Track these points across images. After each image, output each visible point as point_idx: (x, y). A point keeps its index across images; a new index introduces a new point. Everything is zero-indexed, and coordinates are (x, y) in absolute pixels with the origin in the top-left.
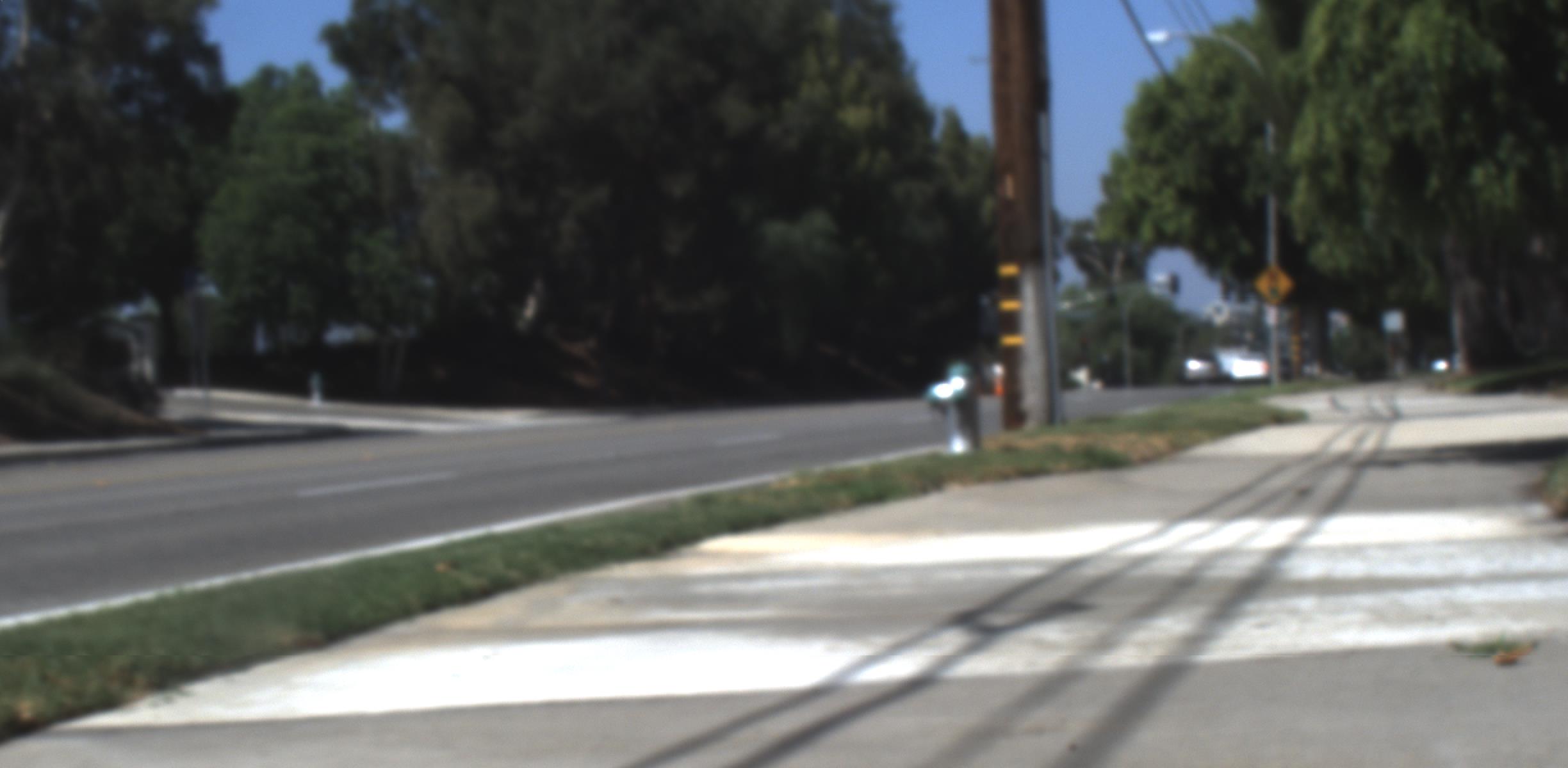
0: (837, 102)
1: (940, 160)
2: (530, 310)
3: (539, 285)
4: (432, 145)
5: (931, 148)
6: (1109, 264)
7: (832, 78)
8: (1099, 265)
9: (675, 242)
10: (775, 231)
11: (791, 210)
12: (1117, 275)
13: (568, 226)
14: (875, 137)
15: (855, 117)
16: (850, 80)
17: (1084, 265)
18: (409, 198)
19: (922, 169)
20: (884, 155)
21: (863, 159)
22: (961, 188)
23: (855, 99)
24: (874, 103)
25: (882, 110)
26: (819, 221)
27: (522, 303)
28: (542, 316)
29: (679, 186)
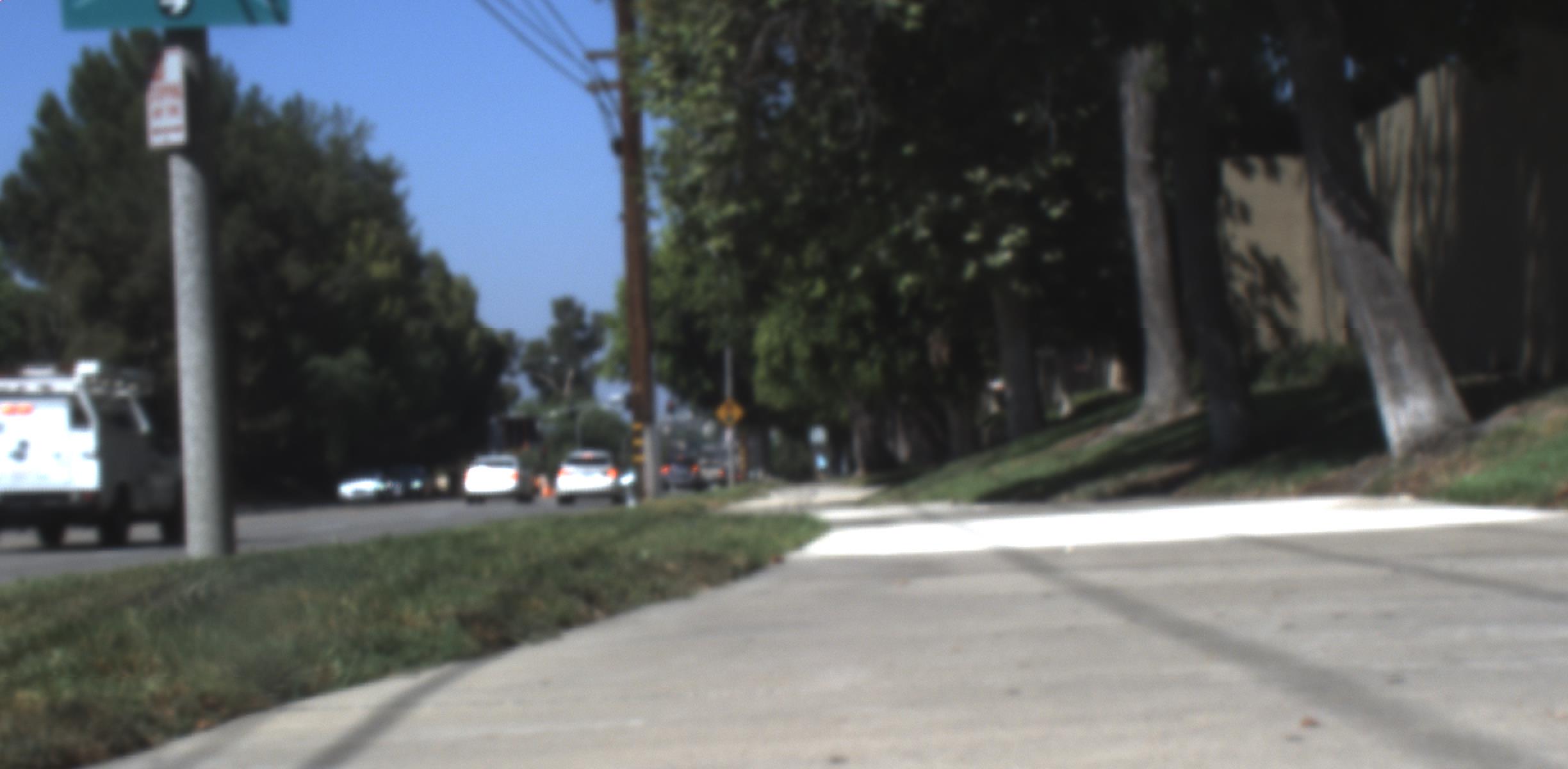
0: (365, 259)
6: (560, 382)
8: (551, 382)
10: (323, 364)
11: (335, 348)
12: (567, 390)
14: (395, 287)
15: (380, 270)
20: (399, 301)
23: (375, 255)
24: (390, 258)
25: (396, 263)
26: (357, 356)
29: (252, 331)
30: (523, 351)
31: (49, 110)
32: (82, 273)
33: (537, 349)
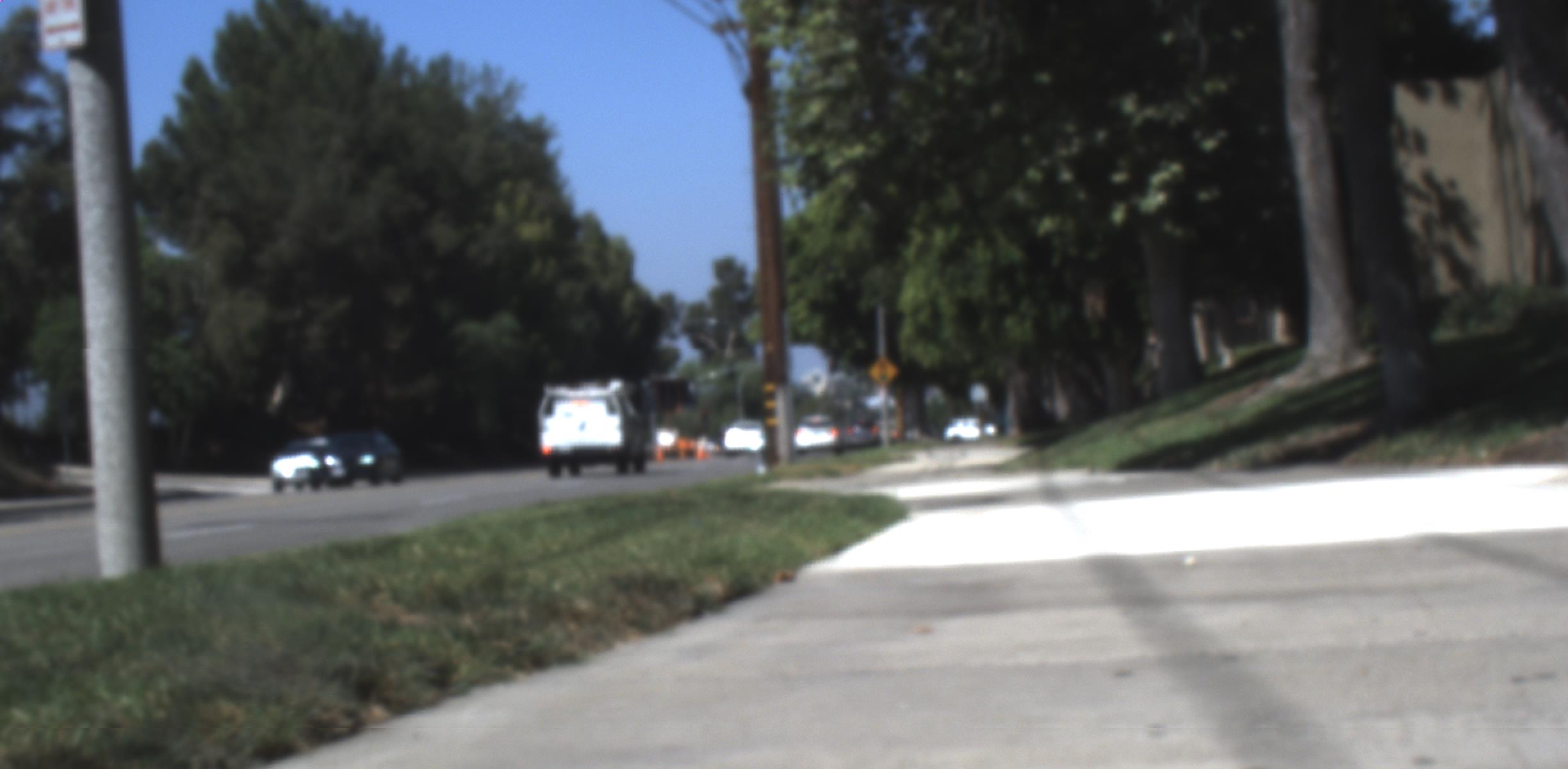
0: (515, 220)
1: (588, 259)
2: (278, 396)
3: (285, 376)
4: (211, 269)
5: (580, 252)
6: (722, 344)
7: (510, 200)
8: (712, 344)
9: (396, 340)
10: (471, 329)
11: (483, 311)
12: (729, 352)
13: (315, 331)
14: (547, 249)
15: (530, 231)
16: (522, 200)
17: (697, 344)
18: (194, 311)
19: (576, 272)
20: (551, 263)
21: (536, 267)
22: (606, 284)
23: (526, 216)
24: (542, 218)
25: (548, 225)
26: (506, 321)
27: (270, 390)
28: (287, 402)
29: (399, 296)
30: (683, 314)
31: (194, 76)
32: (224, 239)
33: (698, 311)
